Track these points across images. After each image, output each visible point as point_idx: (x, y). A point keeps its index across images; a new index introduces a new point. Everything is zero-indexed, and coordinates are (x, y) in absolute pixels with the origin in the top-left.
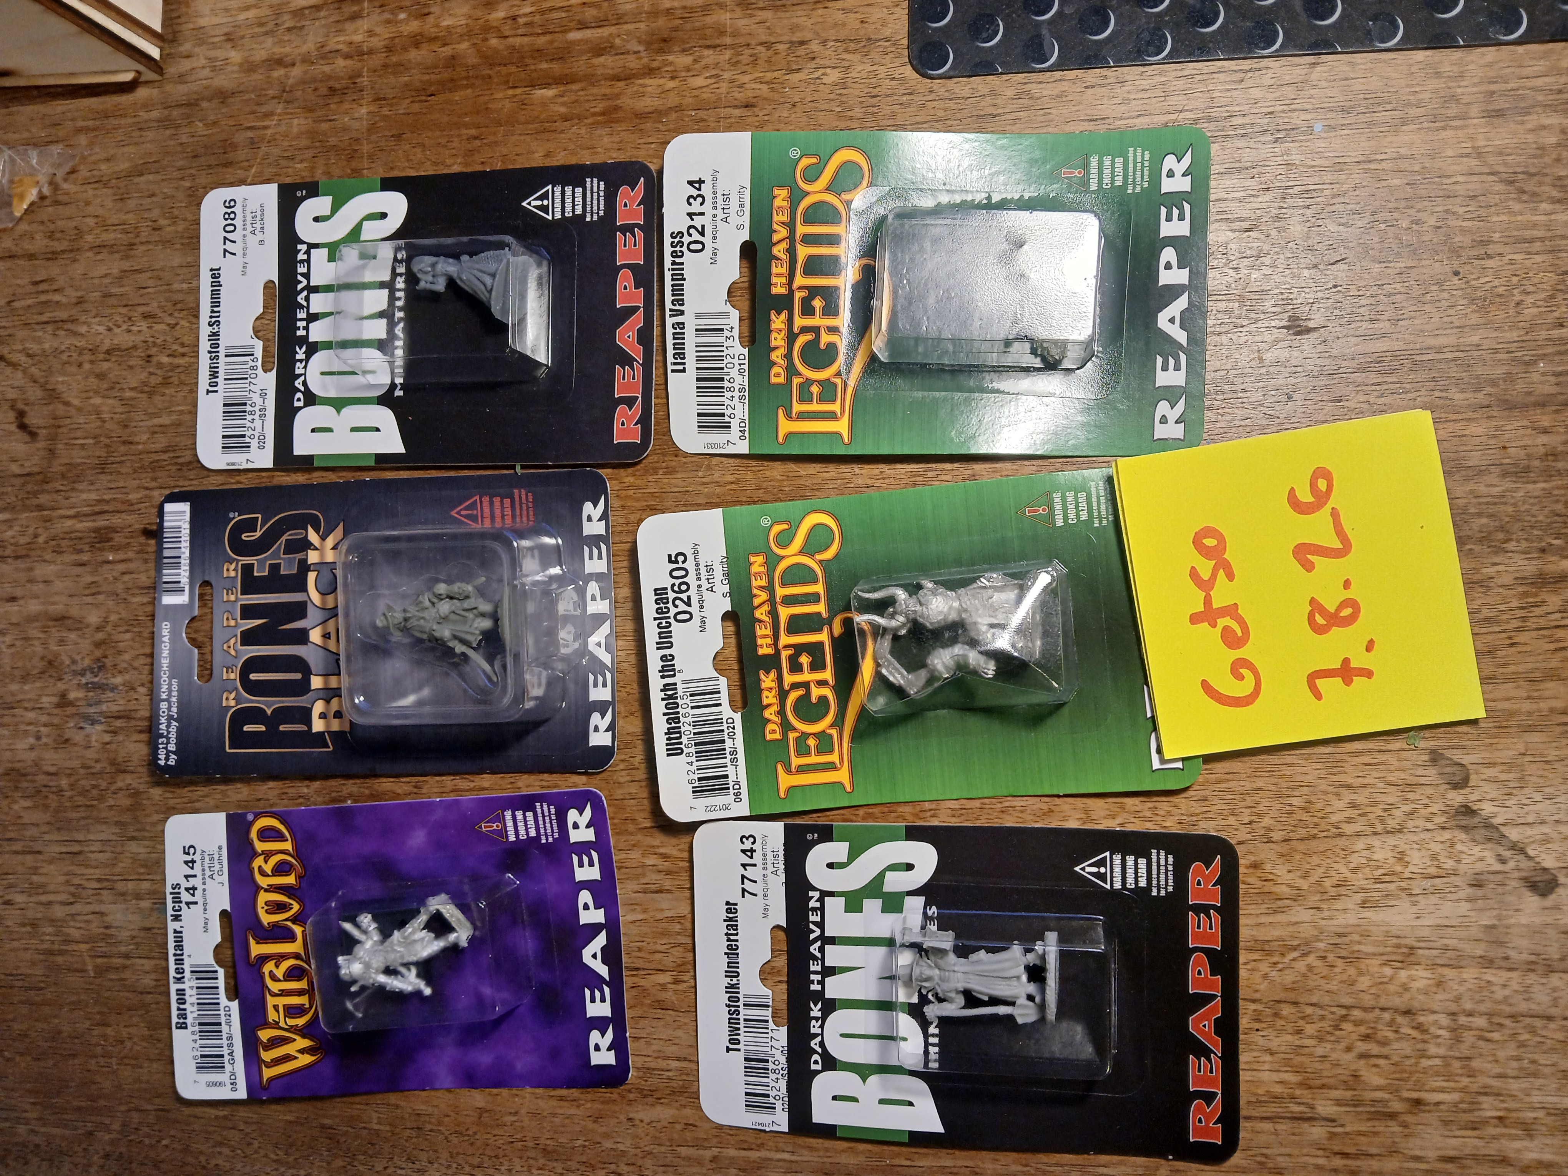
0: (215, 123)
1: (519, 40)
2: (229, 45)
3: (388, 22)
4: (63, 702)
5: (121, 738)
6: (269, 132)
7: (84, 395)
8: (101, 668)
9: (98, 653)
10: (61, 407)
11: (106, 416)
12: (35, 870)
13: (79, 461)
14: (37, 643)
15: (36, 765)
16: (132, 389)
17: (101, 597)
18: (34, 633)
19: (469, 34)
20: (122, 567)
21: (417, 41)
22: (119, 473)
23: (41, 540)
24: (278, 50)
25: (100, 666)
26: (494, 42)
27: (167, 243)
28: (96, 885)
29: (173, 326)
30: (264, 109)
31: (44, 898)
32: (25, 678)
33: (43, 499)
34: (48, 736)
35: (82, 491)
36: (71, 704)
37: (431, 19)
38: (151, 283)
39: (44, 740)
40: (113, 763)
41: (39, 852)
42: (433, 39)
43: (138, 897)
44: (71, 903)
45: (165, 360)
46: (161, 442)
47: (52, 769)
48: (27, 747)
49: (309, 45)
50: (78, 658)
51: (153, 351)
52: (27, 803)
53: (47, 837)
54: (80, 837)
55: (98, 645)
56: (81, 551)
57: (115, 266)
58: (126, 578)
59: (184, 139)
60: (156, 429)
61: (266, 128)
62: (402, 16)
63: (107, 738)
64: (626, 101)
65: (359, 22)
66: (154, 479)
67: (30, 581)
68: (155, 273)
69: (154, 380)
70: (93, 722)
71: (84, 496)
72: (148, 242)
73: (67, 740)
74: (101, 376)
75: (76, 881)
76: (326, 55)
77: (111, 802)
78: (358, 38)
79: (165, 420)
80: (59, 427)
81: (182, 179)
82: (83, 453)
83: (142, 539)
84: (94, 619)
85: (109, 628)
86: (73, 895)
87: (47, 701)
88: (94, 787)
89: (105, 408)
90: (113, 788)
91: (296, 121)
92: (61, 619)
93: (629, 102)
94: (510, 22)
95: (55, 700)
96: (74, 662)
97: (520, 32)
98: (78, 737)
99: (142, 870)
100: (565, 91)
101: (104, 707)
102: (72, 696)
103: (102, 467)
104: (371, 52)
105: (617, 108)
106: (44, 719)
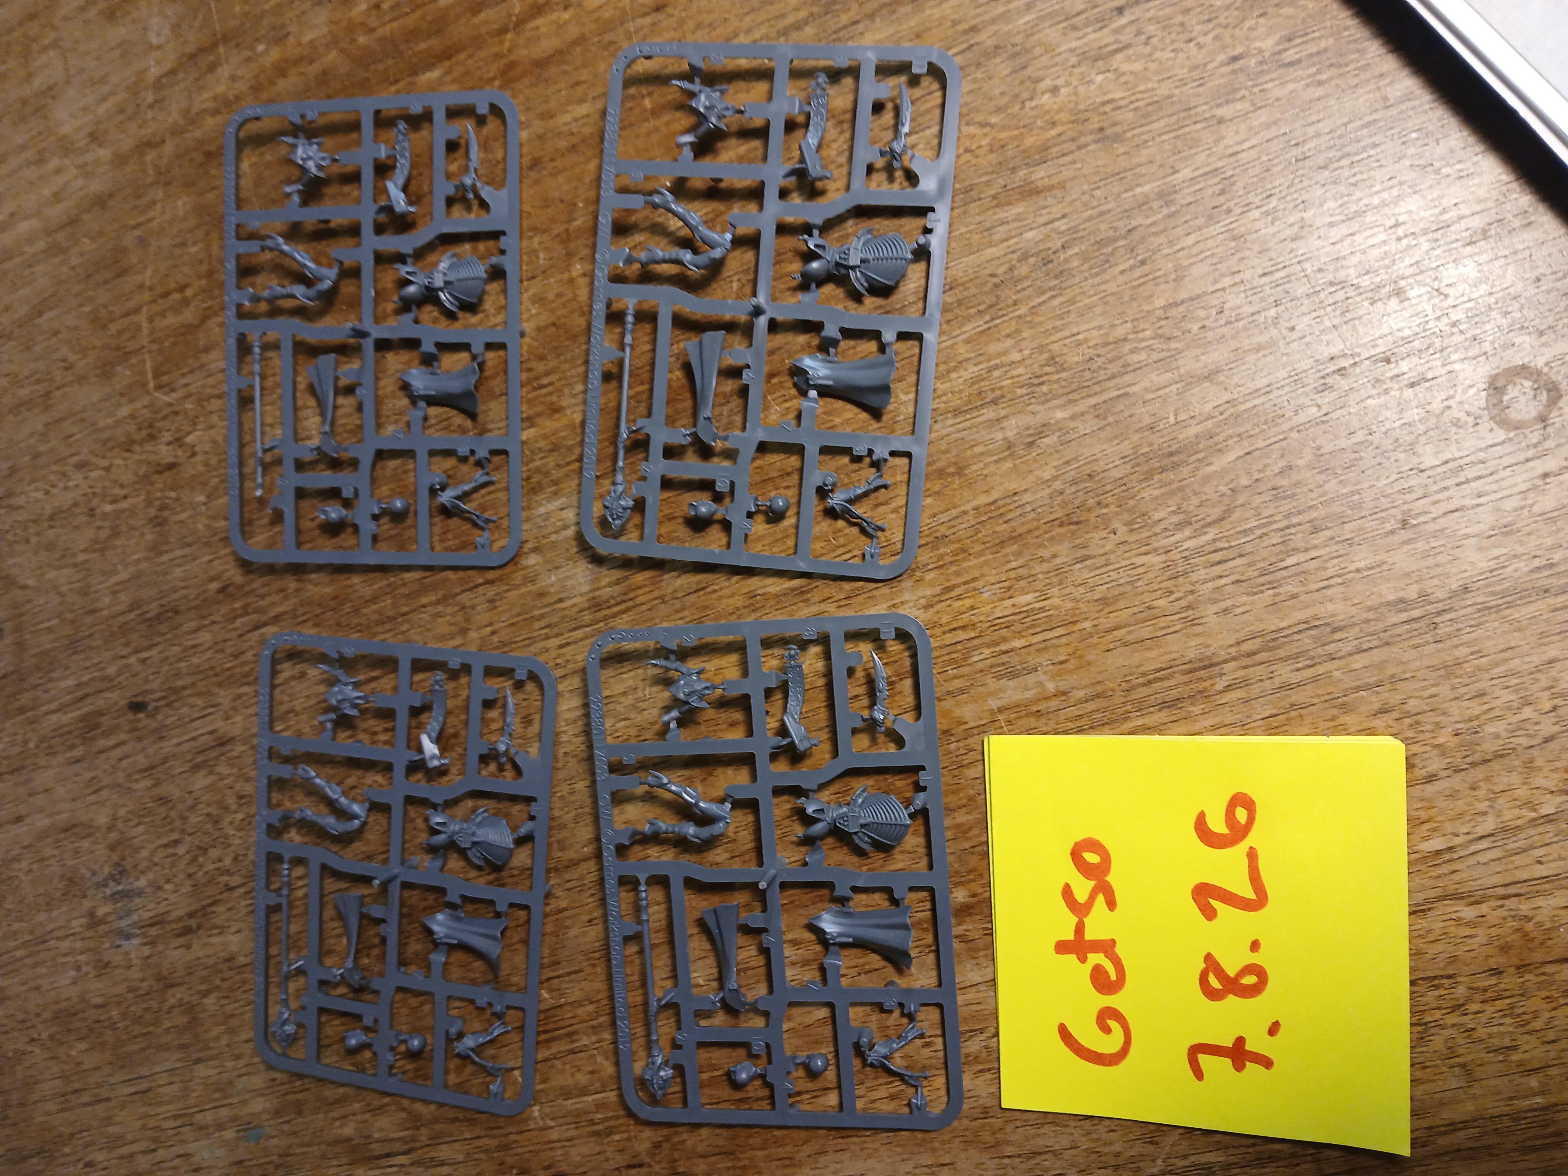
0: (101, 233)
1: (388, 28)
2: (94, 146)
3: (248, 60)
4: (94, 921)
5: (161, 947)
6: (155, 224)
7: (38, 572)
8: (123, 873)
9: (115, 857)
10: (19, 592)
11: (64, 589)
12: (108, 1120)
13: (49, 646)
14: (53, 861)
15: (83, 1000)
16: (84, 551)
17: (104, 793)
18: (49, 851)
19: (334, 41)
20: (118, 753)
21: (282, 70)
22: (91, 648)
23: (31, 745)
24: (143, 132)
25: (120, 872)
26: (362, 40)
27: (81, 380)
28: (172, 1124)
29: (107, 469)
30: (144, 201)
31: (124, 1151)
32: (50, 905)
33: (24, 699)
34: (87, 964)
35: (58, 680)
36: (102, 921)
37: (291, 40)
38: (75, 429)
39: (85, 969)
40: (159, 978)
41: (108, 1099)
42: (298, 61)
43: (220, 1127)
44: (154, 1150)
45: (108, 508)
46: (125, 599)
47: (99, 1000)
48: (68, 982)
49: (173, 115)
50: (96, 867)
51: (95, 502)
52: (83, 1046)
53: (113, 1080)
54: (145, 1072)
55: (112, 847)
56: (72, 747)
57: (37, 421)
58: (124, 764)
59: (74, 261)
60: (116, 588)
61: (150, 220)
62: (261, 48)
63: (146, 951)
64: (522, 53)
65: (219, 71)
66: (127, 645)
67: (31, 794)
68: (79, 416)
69: (103, 534)
70: (128, 937)
71: (62, 684)
72: (64, 385)
73: (107, 964)
74: (50, 547)
75: (153, 1123)
76: (192, 119)
77: (167, 1024)
78: (221, 89)
79: (123, 576)
80: (21, 615)
81: (81, 305)
82: (52, 636)
83: (130, 716)
84: (102, 820)
85: (120, 825)
86: (154, 1140)
87: (77, 924)
88: (147, 1009)
89: (62, 581)
90: (166, 1007)
91: (180, 203)
92: (68, 829)
93: (525, 52)
94: (374, 12)
95: (84, 921)
96: (94, 873)
97: (387, 18)
98: (117, 958)
99: (217, 1095)
100: (451, 67)
101: (135, 917)
102: (100, 912)
103: (73, 646)
104: (237, 99)
105: (512, 65)
106: (79, 945)
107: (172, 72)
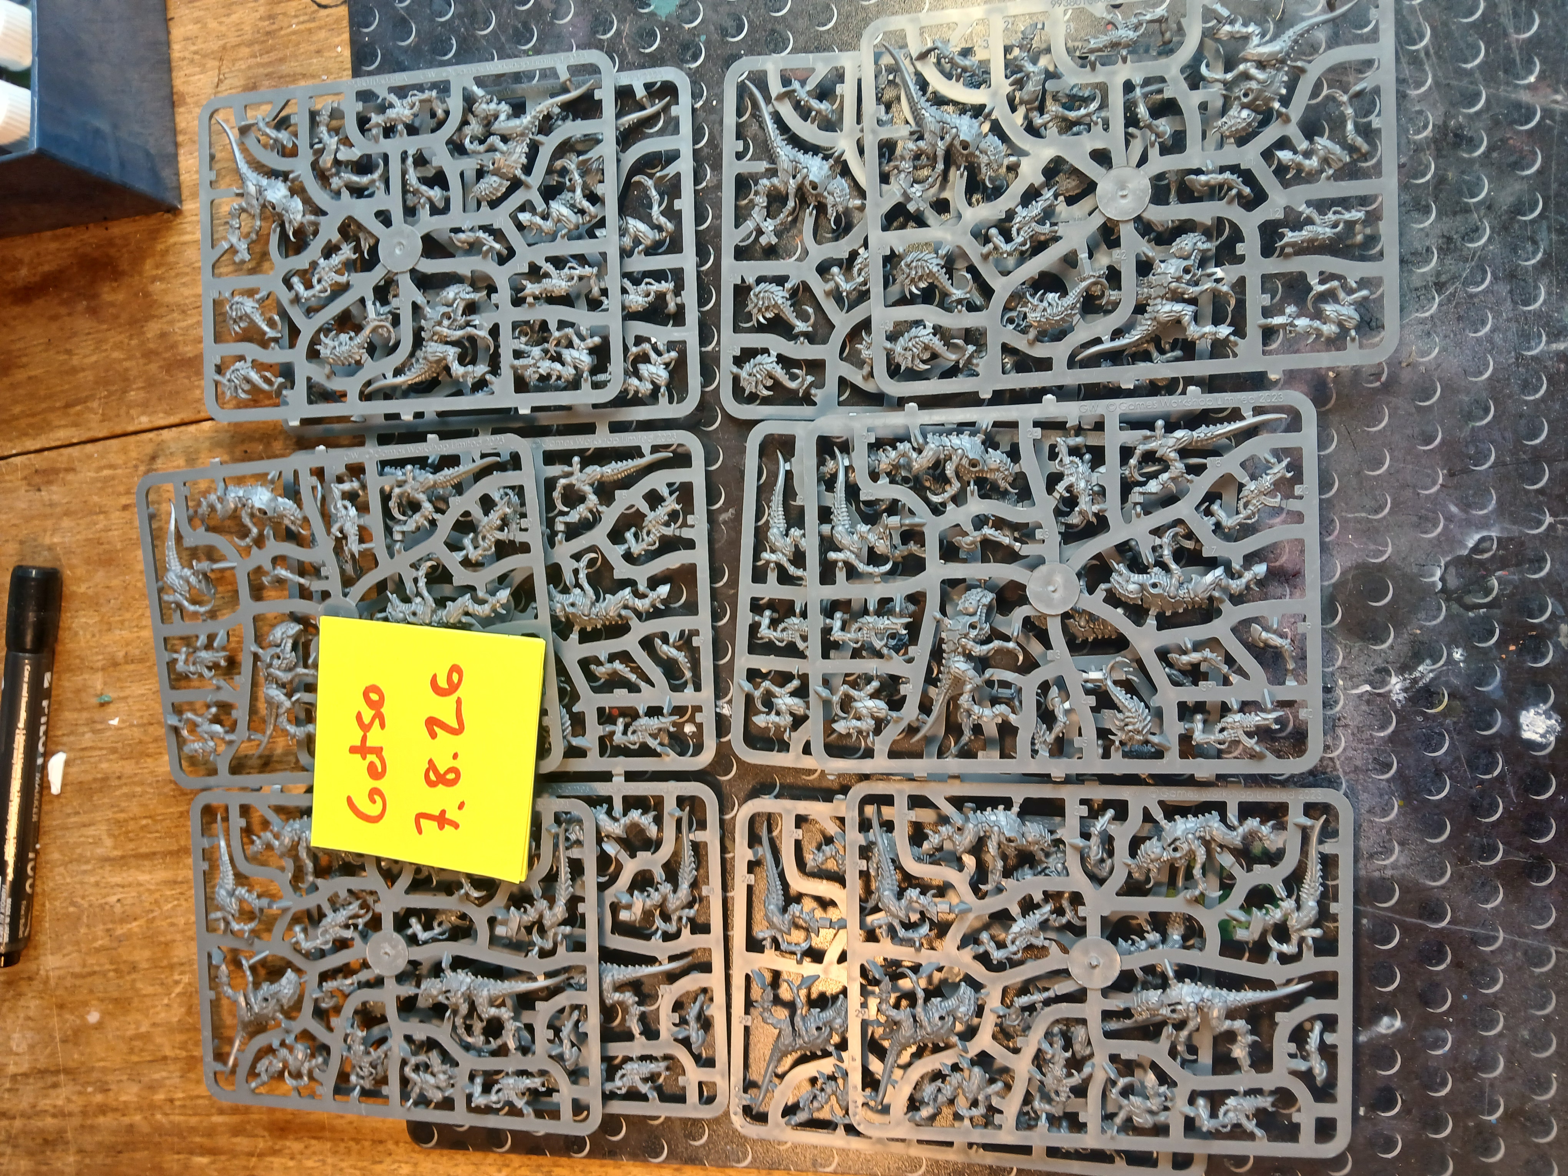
19: (140, 1109)
21: (103, 1110)
26: (159, 1117)
37: (111, 1094)
42: (115, 1110)
62: (90, 1089)
65: (59, 1091)
94: (169, 1103)
104: (71, 1114)
107: (25, 1075)
